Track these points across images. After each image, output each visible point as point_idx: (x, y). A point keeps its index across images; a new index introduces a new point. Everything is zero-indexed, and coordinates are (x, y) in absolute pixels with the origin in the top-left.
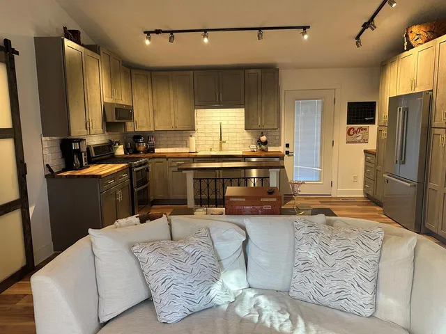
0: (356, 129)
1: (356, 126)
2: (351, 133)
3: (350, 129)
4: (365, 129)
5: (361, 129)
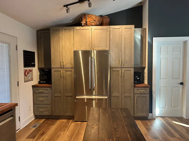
1: (28, 69)
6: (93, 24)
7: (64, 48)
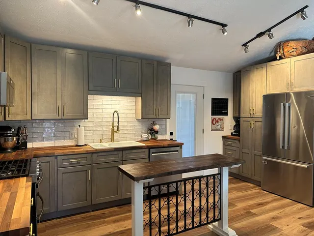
0: (217, 120)
1: (217, 117)
2: (214, 123)
3: (214, 119)
4: (222, 120)
5: (220, 119)
6: (295, 53)
7: (254, 92)
